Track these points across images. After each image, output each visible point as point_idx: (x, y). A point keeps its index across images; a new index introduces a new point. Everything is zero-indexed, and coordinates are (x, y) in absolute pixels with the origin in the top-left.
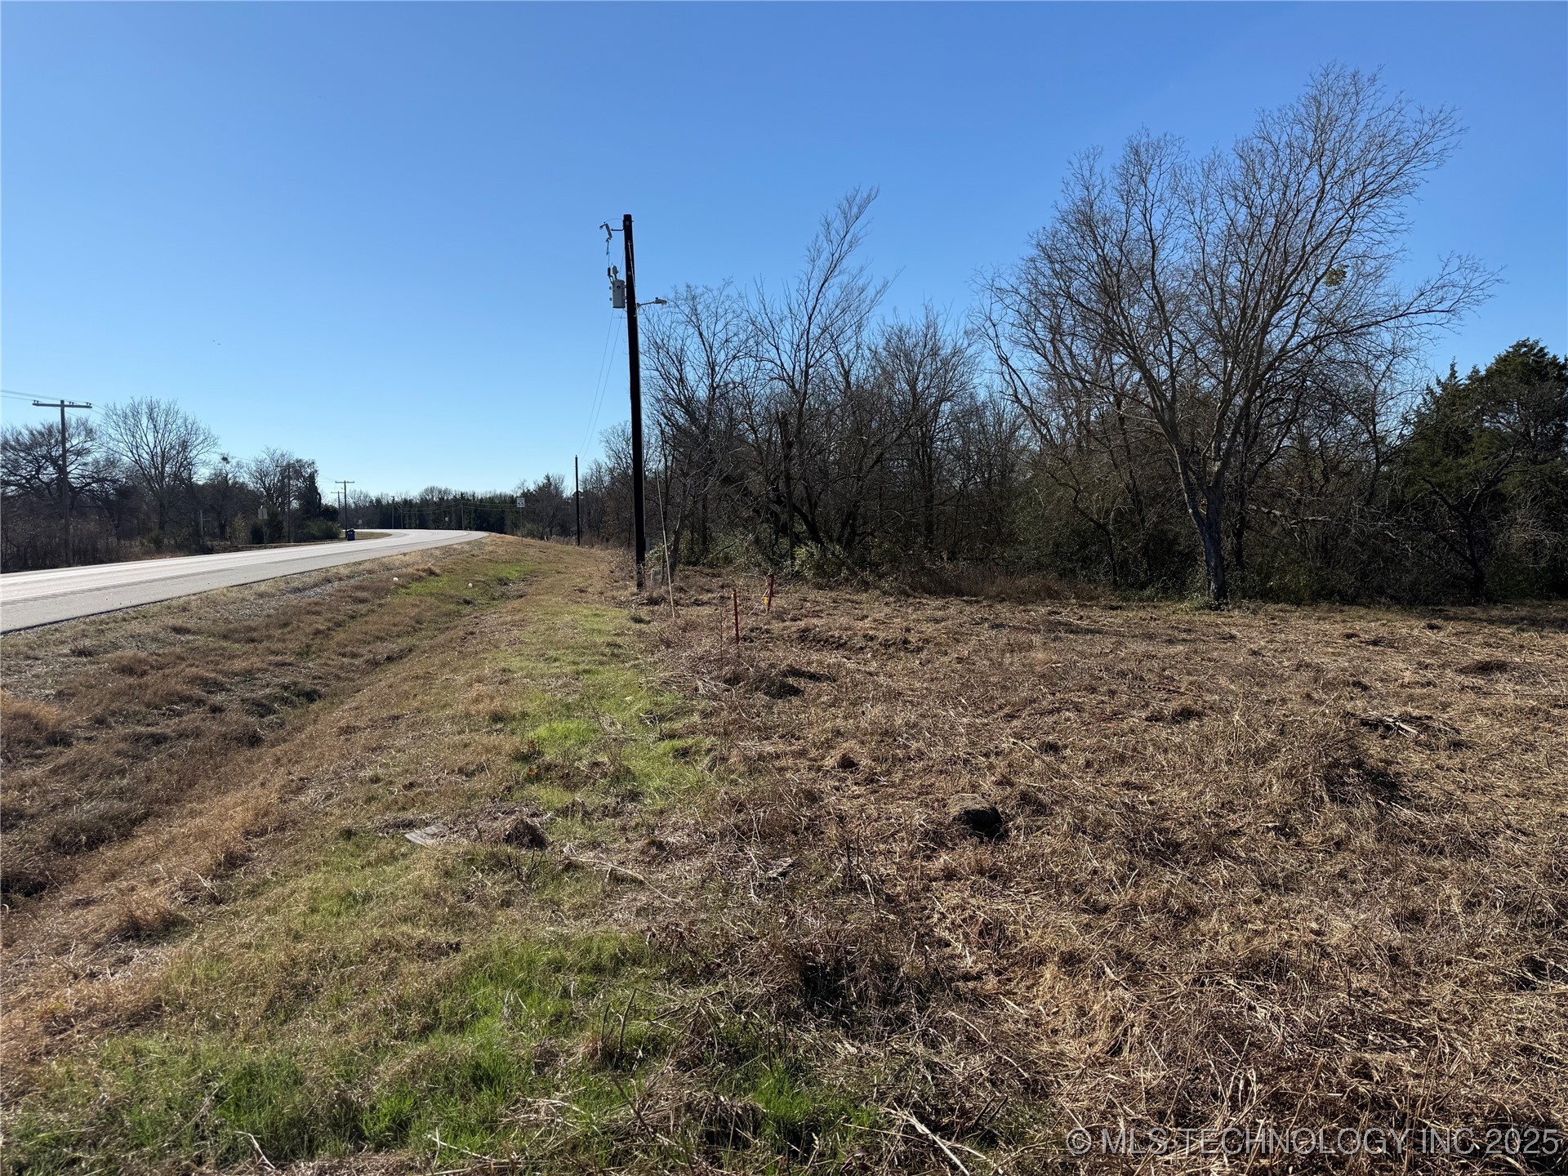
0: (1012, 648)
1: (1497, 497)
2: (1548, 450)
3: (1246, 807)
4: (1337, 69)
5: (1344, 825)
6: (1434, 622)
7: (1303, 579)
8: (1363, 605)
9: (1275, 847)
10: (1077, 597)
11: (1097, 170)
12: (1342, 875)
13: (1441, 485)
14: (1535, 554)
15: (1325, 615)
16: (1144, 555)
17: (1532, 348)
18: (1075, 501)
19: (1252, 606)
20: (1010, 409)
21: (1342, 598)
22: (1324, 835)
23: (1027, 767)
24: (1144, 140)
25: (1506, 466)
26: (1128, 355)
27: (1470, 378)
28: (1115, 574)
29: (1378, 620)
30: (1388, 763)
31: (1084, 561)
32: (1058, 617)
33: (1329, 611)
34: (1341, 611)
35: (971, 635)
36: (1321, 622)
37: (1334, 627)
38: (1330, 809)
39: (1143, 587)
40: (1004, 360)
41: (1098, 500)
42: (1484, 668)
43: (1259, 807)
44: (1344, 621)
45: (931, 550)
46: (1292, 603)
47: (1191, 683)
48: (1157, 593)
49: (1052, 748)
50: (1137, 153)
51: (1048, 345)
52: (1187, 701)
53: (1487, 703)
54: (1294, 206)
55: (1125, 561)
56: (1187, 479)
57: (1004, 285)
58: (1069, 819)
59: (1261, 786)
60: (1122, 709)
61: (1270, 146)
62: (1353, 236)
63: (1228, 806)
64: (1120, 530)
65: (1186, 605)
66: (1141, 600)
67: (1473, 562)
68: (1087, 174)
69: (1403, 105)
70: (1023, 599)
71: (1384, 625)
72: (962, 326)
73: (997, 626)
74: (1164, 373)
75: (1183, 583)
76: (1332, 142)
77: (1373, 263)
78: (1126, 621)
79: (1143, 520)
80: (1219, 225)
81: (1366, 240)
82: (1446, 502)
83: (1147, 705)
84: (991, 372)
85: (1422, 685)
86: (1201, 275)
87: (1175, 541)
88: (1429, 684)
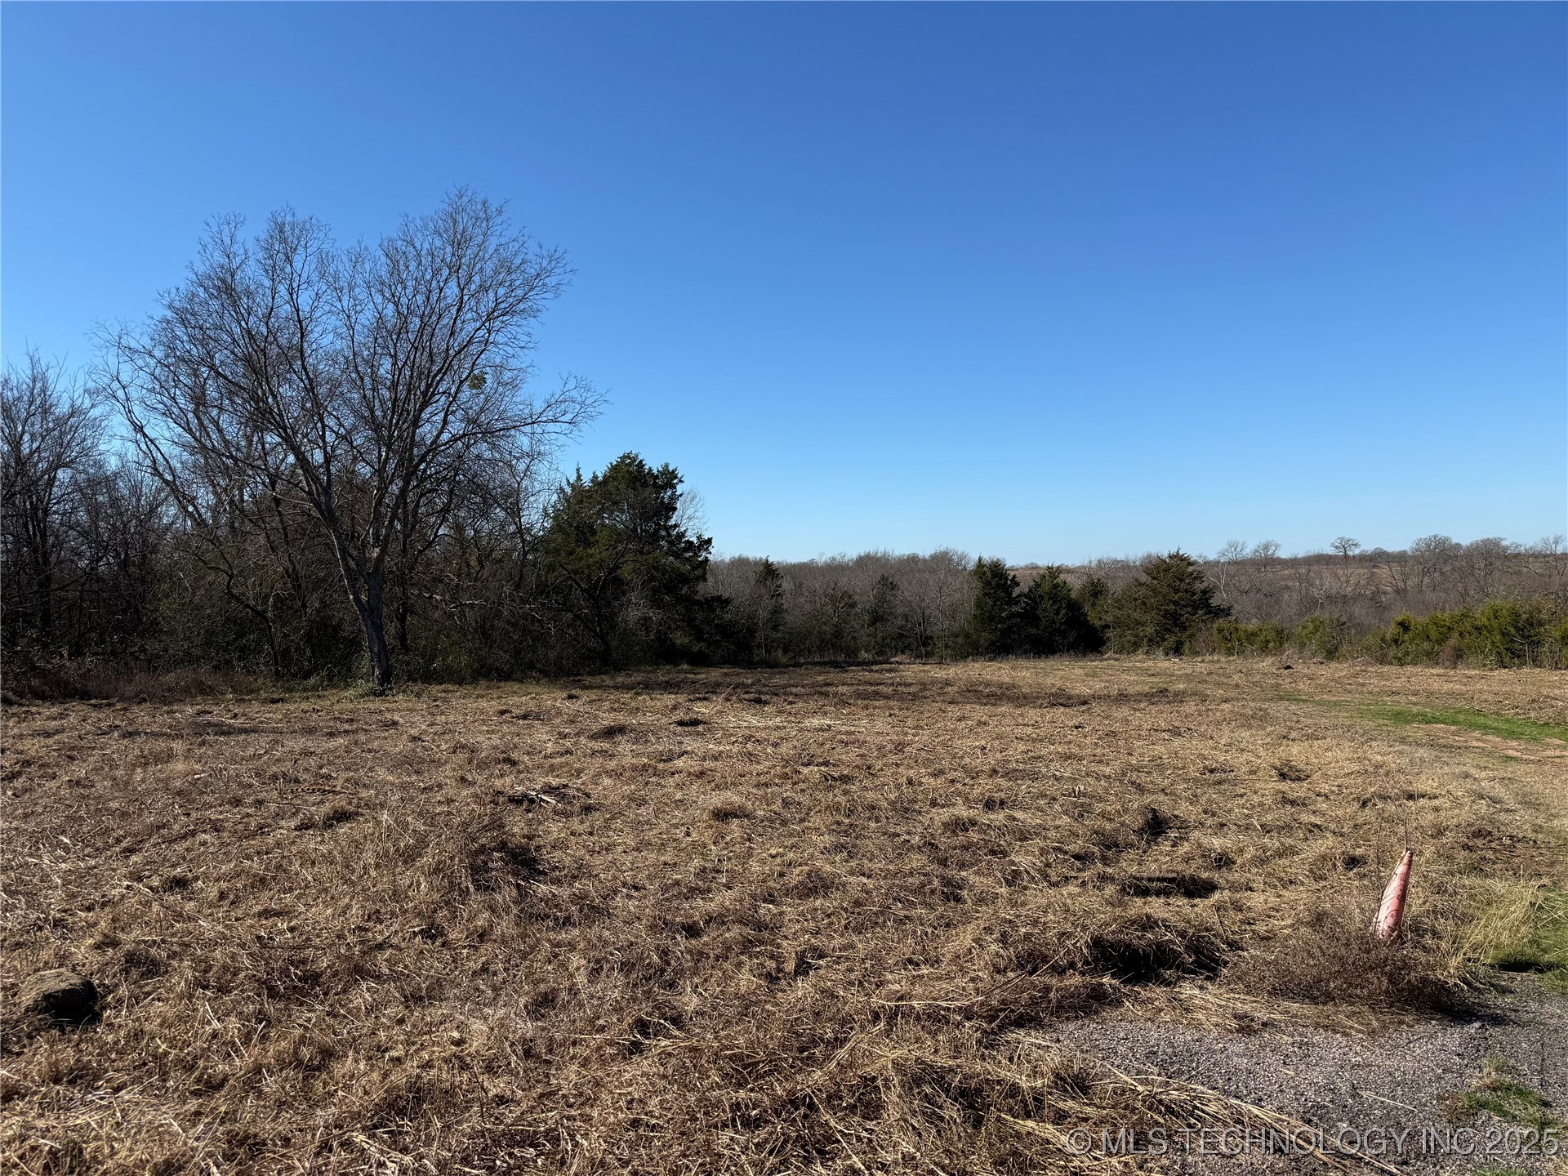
0: (144, 762)
1: (618, 582)
2: (650, 544)
3: (393, 914)
4: (469, 193)
5: (486, 915)
6: (573, 692)
7: (464, 660)
8: (516, 680)
9: (422, 952)
10: (234, 691)
11: (239, 236)
12: (485, 969)
13: (576, 572)
14: (647, 629)
15: (483, 693)
16: (307, 642)
17: (634, 460)
18: (228, 586)
19: (416, 689)
20: (150, 483)
21: (499, 675)
22: (468, 929)
23: (143, 914)
24: (289, 218)
25: (622, 556)
26: (280, 436)
27: (592, 481)
28: (277, 663)
29: (529, 693)
30: (530, 838)
31: (242, 650)
32: (208, 717)
33: (488, 688)
34: (498, 688)
35: (94, 748)
36: (480, 700)
37: (490, 705)
38: (476, 899)
39: (307, 676)
40: (139, 429)
41: (254, 584)
42: (610, 733)
43: (406, 911)
44: (499, 698)
45: (45, 646)
46: (456, 683)
47: (347, 780)
48: (322, 681)
49: (180, 883)
50: (281, 231)
51: (190, 415)
52: (340, 802)
53: (612, 764)
54: (437, 310)
55: (287, 650)
56: (346, 565)
57: (133, 344)
58: (189, 974)
59: (410, 887)
60: (270, 821)
61: (412, 249)
62: (491, 347)
63: (376, 917)
64: (281, 617)
65: (351, 692)
66: (305, 690)
67: (602, 637)
68: (227, 241)
69: (526, 239)
70: (169, 697)
71: (533, 698)
72: (80, 382)
73: (130, 734)
74: (318, 457)
75: (349, 669)
76: (467, 257)
77: (509, 374)
78: (285, 716)
79: (304, 606)
80: (367, 317)
81: (501, 352)
82: (579, 586)
83: (298, 811)
84: (123, 438)
85: (562, 755)
86: (352, 364)
87: (338, 627)
88: (567, 752)
